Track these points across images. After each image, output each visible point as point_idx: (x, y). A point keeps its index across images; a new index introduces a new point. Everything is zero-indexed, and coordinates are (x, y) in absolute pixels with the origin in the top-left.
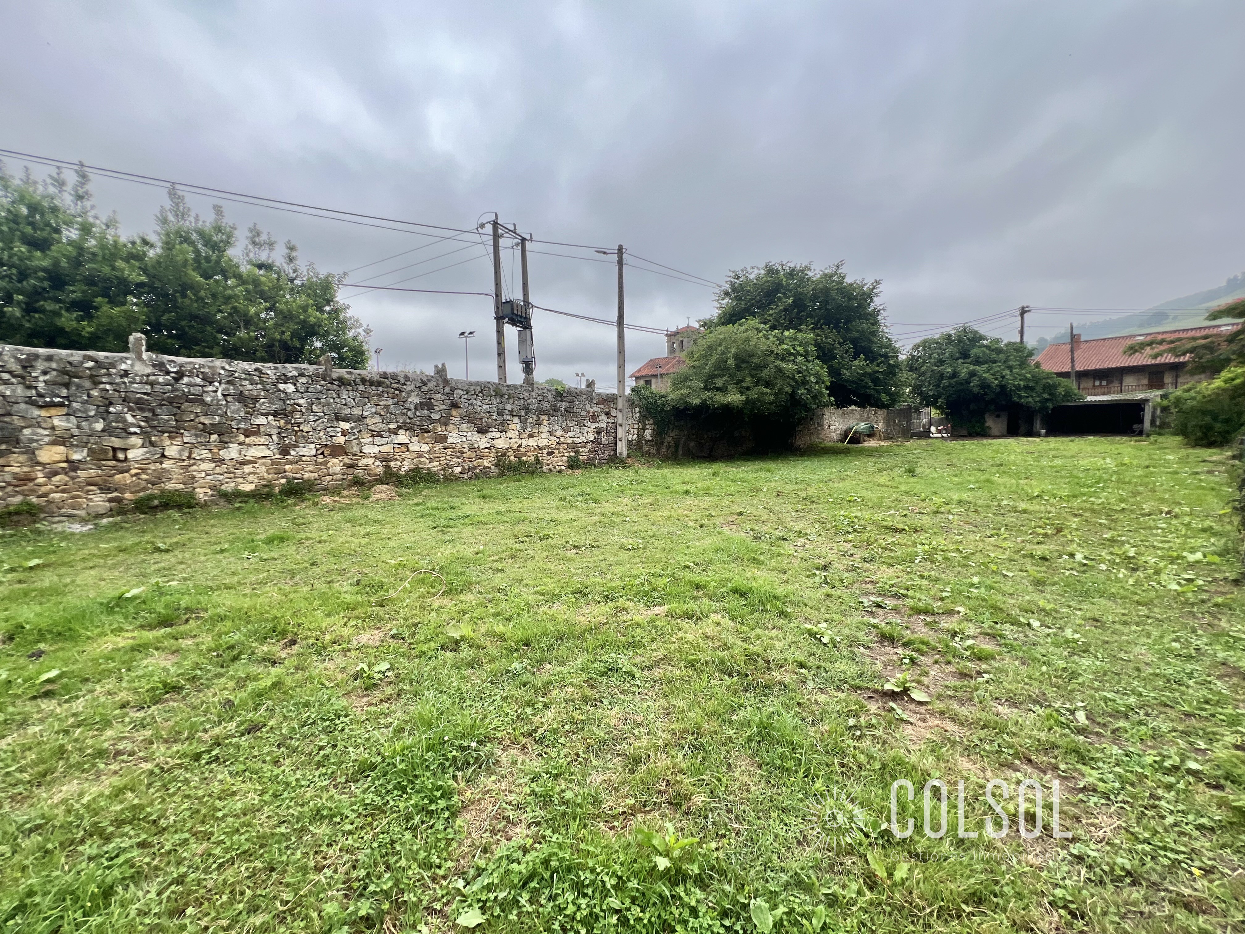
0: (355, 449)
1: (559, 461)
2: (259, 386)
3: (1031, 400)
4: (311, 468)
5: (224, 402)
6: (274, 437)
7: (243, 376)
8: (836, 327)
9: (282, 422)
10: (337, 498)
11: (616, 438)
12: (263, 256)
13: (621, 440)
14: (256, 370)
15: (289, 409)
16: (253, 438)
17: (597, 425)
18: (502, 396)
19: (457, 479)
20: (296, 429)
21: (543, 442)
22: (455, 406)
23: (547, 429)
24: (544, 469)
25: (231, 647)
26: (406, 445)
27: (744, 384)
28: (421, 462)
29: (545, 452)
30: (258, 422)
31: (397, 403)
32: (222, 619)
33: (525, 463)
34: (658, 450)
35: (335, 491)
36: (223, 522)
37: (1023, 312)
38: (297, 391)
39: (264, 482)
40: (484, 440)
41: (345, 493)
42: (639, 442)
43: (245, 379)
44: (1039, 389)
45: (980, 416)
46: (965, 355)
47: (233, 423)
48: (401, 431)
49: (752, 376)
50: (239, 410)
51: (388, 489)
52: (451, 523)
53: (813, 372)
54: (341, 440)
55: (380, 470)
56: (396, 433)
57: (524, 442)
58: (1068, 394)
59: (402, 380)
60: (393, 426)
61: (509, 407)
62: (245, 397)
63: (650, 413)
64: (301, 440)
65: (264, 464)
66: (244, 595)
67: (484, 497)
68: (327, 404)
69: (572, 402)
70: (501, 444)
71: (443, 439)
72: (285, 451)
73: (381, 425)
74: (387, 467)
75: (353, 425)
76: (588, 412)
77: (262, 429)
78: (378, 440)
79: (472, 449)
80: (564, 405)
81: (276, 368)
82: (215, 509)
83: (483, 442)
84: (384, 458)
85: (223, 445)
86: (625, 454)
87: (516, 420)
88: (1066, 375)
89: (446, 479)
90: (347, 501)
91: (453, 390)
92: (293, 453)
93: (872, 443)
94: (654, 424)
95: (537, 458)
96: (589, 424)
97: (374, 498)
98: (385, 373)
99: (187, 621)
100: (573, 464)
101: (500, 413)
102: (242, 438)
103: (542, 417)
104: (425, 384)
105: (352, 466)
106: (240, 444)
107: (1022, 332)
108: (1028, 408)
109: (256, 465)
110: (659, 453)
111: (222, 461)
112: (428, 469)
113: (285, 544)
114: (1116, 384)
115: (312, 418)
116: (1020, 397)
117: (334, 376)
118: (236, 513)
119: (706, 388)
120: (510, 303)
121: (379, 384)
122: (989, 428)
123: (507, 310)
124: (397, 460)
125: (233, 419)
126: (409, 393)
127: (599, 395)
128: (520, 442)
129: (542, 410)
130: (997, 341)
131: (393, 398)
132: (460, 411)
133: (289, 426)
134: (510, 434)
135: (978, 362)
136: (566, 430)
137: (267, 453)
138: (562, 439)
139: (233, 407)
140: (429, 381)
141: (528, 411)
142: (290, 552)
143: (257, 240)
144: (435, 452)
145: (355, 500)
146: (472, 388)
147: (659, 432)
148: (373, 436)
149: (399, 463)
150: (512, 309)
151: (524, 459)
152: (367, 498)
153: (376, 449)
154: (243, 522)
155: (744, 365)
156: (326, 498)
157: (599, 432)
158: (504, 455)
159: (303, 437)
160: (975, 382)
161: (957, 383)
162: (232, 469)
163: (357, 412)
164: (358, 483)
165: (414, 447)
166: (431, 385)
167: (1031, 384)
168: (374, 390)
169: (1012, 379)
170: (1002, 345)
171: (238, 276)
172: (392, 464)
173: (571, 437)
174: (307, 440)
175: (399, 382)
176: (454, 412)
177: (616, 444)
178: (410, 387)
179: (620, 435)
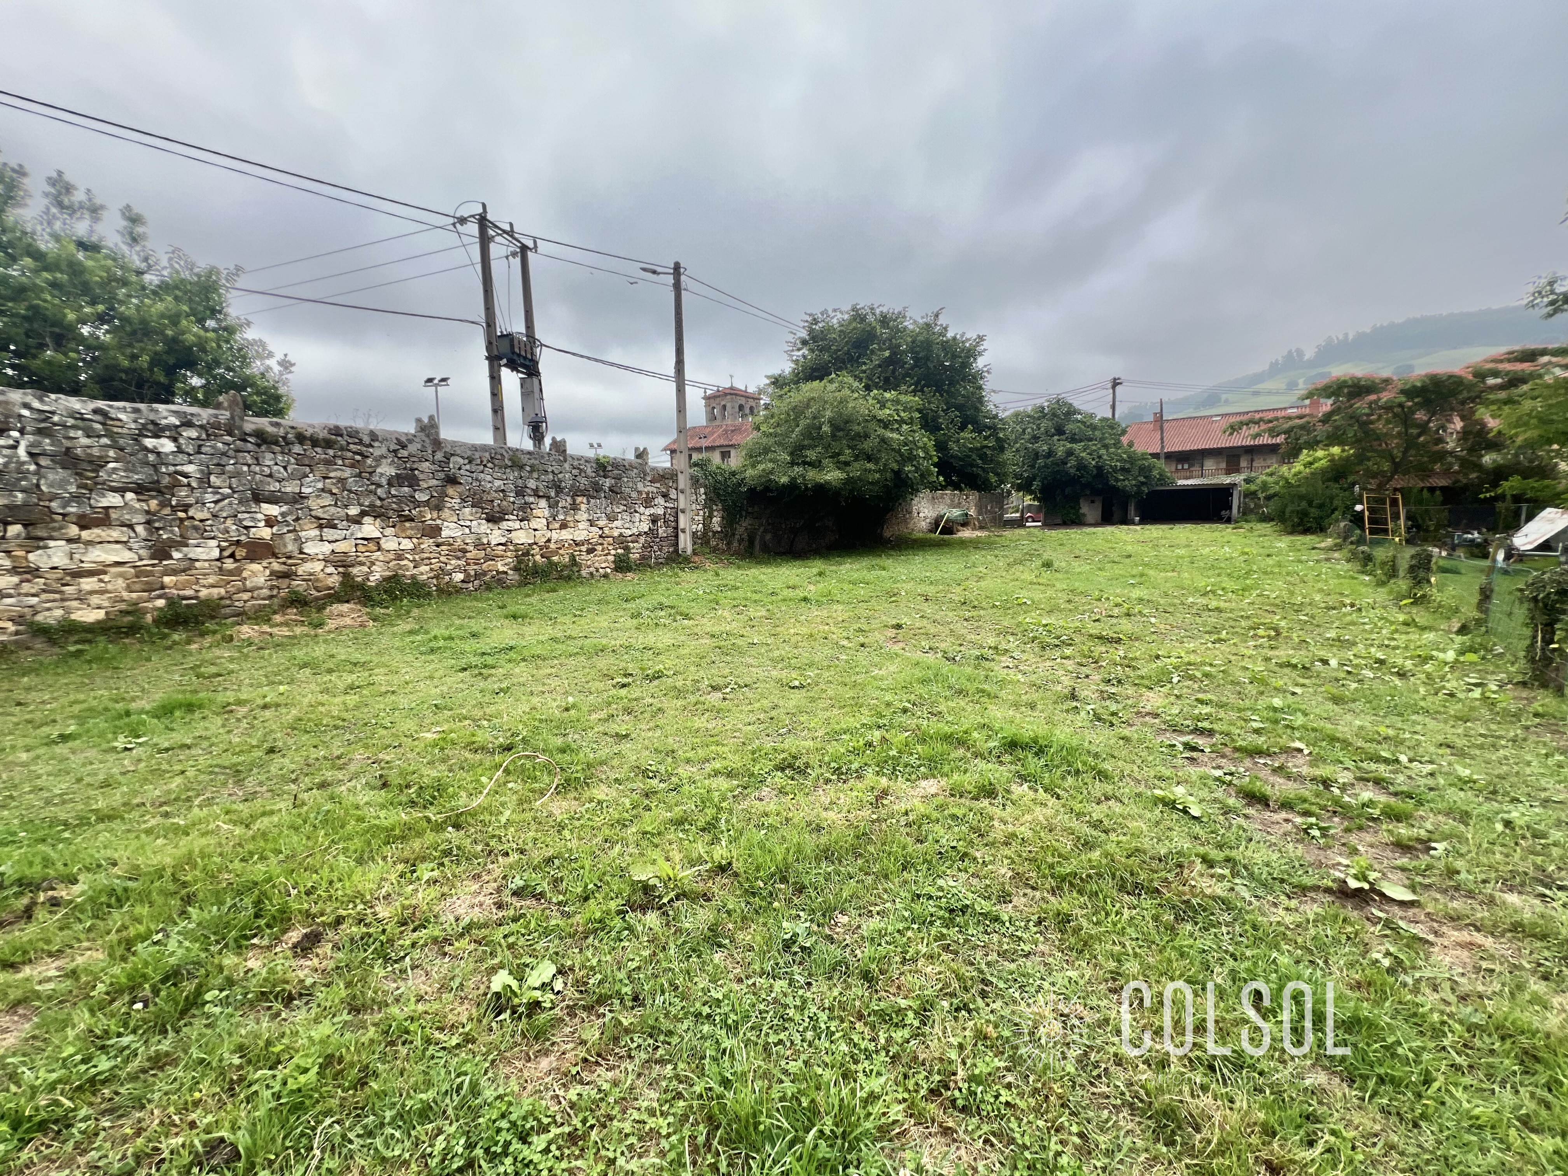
0: (291, 547)
1: (603, 562)
2: (105, 441)
3: (1127, 483)
4: (211, 580)
5: (33, 468)
6: (140, 529)
7: (70, 422)
8: (939, 390)
9: (153, 504)
10: (266, 628)
11: (676, 528)
12: (81, 228)
13: (683, 531)
14: (96, 411)
15: (166, 480)
16: (96, 531)
17: (652, 511)
18: (521, 467)
19: (459, 591)
20: (182, 515)
21: (580, 536)
22: (452, 481)
23: (585, 516)
24: (584, 573)
25: (173, 976)
26: (377, 541)
27: (842, 458)
28: (401, 567)
29: (584, 548)
30: (104, 502)
31: (359, 475)
32: (119, 898)
33: (556, 564)
34: (728, 544)
35: (260, 616)
36: (50, 680)
37: (1116, 383)
38: (180, 451)
39: (123, 606)
40: (497, 532)
41: (278, 618)
42: (705, 534)
43: (73, 427)
44: (1135, 472)
45: (1073, 502)
46: (1060, 431)
47: (54, 504)
48: (367, 520)
49: (852, 448)
50: (62, 484)
51: (352, 610)
52: (490, 660)
53: (920, 444)
54: (266, 533)
55: (334, 580)
56: (359, 523)
57: (555, 535)
58: (1162, 478)
59: (366, 439)
60: (354, 511)
61: (532, 484)
62: (77, 458)
63: (718, 495)
64: (191, 533)
65: (121, 575)
66: (148, 832)
67: (515, 617)
68: (238, 474)
69: (618, 478)
70: (521, 537)
71: (435, 531)
72: (161, 552)
73: (333, 510)
74: (346, 576)
75: (285, 508)
76: (640, 493)
77: (114, 515)
78: (329, 533)
79: (479, 545)
80: (608, 483)
81: (136, 411)
82: (27, 658)
83: (496, 536)
84: (341, 562)
85: (35, 543)
86: (689, 551)
87: (543, 503)
88: (1156, 456)
89: (440, 590)
90: (285, 631)
91: (448, 457)
92: (176, 555)
93: (966, 534)
94: (724, 510)
95: (573, 558)
96: (642, 510)
97: (331, 624)
98: (337, 428)
99: (28, 914)
100: (622, 565)
101: (520, 492)
102: (74, 530)
103: (579, 499)
104: (404, 447)
105: (287, 575)
106: (70, 541)
107: (1113, 407)
108: (1124, 491)
109: (106, 578)
110: (729, 548)
111: (35, 572)
112: (413, 577)
113: (197, 715)
114: (1197, 468)
115: (209, 497)
116: (1117, 480)
117: (248, 427)
118: (72, 661)
119: (793, 464)
120: (509, 337)
121: (328, 444)
122: (1084, 515)
123: (505, 347)
124: (362, 564)
125: (53, 497)
126: (379, 460)
127: (653, 469)
128: (548, 534)
129: (579, 490)
130: (1091, 416)
131: (352, 466)
132: (460, 489)
133: (167, 511)
134: (534, 524)
135: (1073, 439)
136: (611, 518)
137: (127, 556)
138: (606, 530)
139: (51, 476)
140: (410, 441)
141: (559, 490)
142: (213, 729)
143: (66, 202)
144: (422, 551)
145: (298, 630)
146: (477, 455)
147: (730, 520)
148: (321, 527)
149: (365, 569)
150: (512, 346)
151: (555, 559)
152: (320, 625)
153: (327, 548)
154: (91, 677)
155: (840, 434)
156: (245, 628)
157: (654, 520)
158: (527, 553)
159: (196, 528)
160: (1072, 462)
161: (1053, 463)
162: (56, 586)
163: (291, 488)
164: (298, 601)
165: (390, 544)
166: (413, 448)
167: (1127, 466)
168: (319, 453)
169: (1110, 459)
170: (1096, 421)
171: (37, 255)
172: (355, 571)
173: (618, 528)
174: (203, 534)
175: (361, 442)
176: (450, 491)
177: (677, 536)
178: (378, 450)
179: (682, 525)
